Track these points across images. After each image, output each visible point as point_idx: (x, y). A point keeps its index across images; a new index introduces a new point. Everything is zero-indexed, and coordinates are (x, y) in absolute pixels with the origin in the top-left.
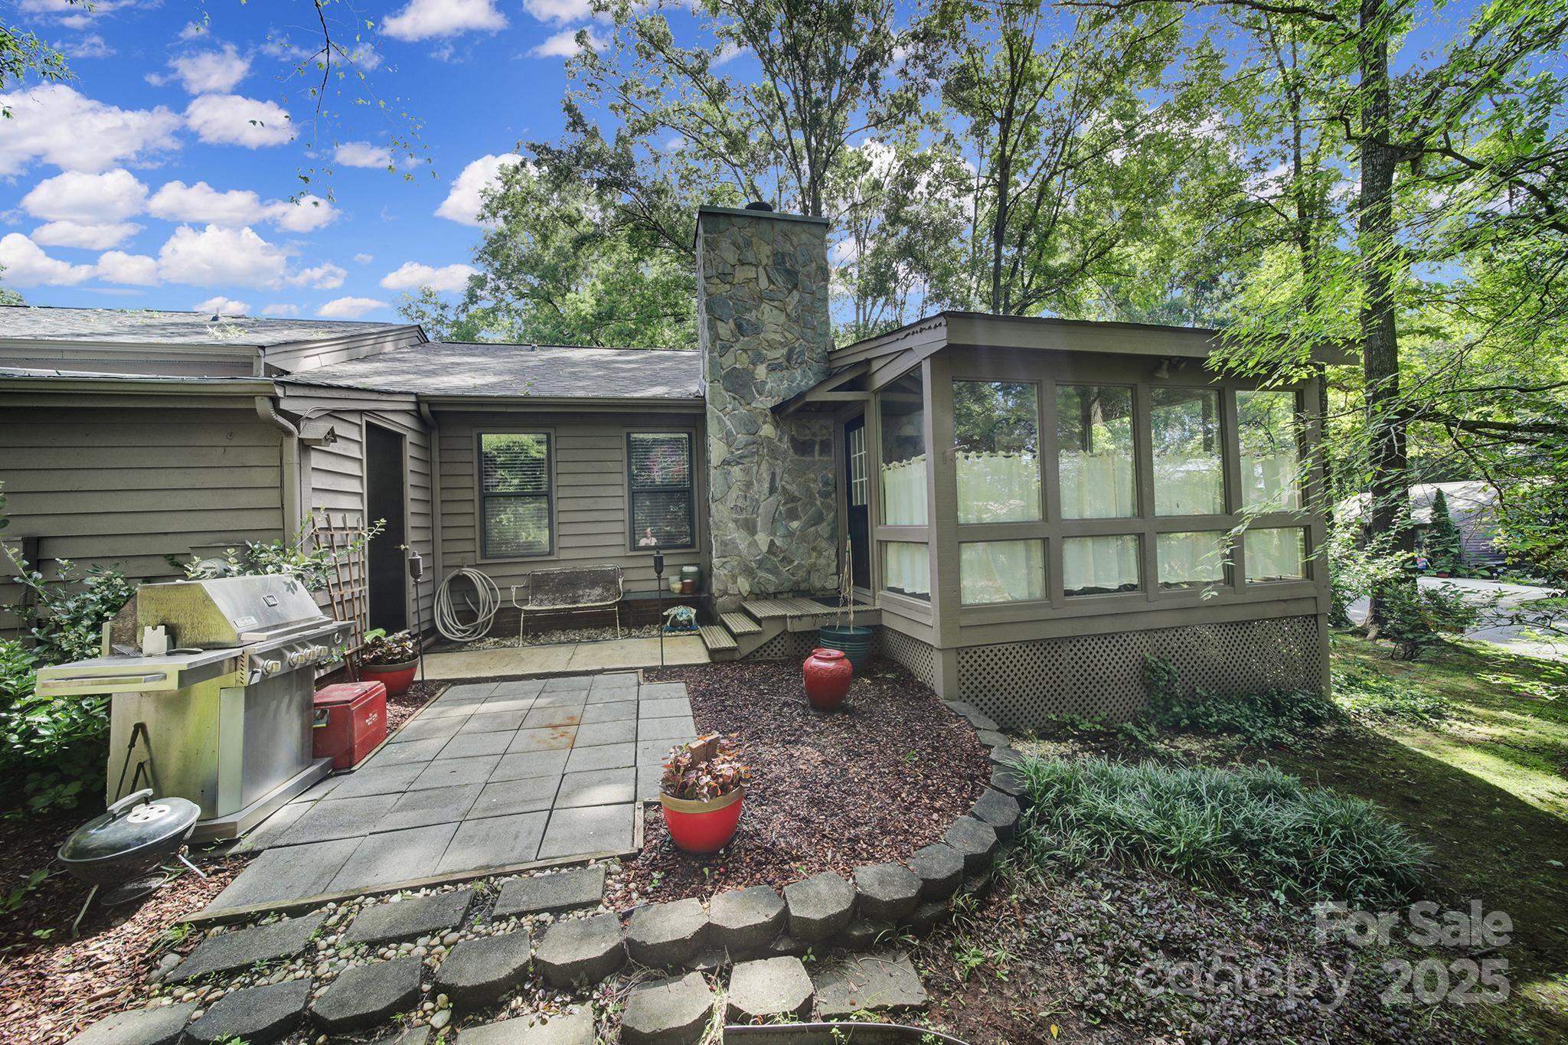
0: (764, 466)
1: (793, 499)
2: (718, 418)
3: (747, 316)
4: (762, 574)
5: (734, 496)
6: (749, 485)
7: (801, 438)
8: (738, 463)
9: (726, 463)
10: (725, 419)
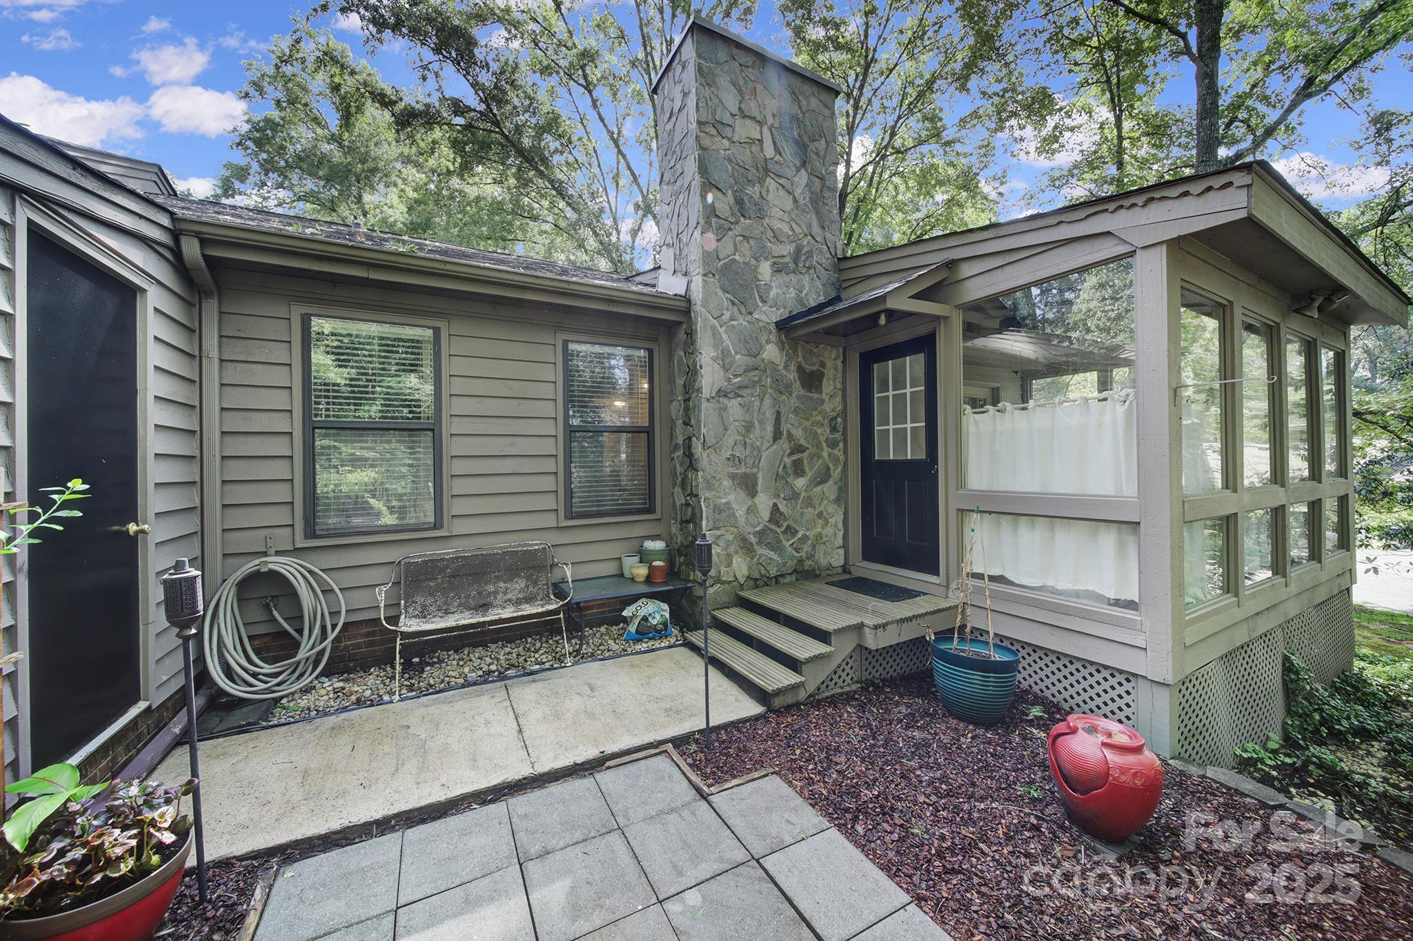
0: (768, 401)
1: (799, 449)
2: (713, 328)
3: (749, 190)
4: (761, 551)
5: (731, 441)
6: (749, 427)
7: (808, 368)
8: (737, 396)
9: (721, 393)
10: (722, 330)
